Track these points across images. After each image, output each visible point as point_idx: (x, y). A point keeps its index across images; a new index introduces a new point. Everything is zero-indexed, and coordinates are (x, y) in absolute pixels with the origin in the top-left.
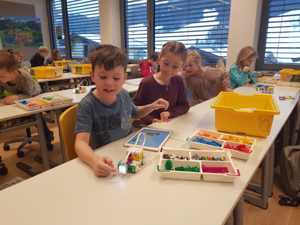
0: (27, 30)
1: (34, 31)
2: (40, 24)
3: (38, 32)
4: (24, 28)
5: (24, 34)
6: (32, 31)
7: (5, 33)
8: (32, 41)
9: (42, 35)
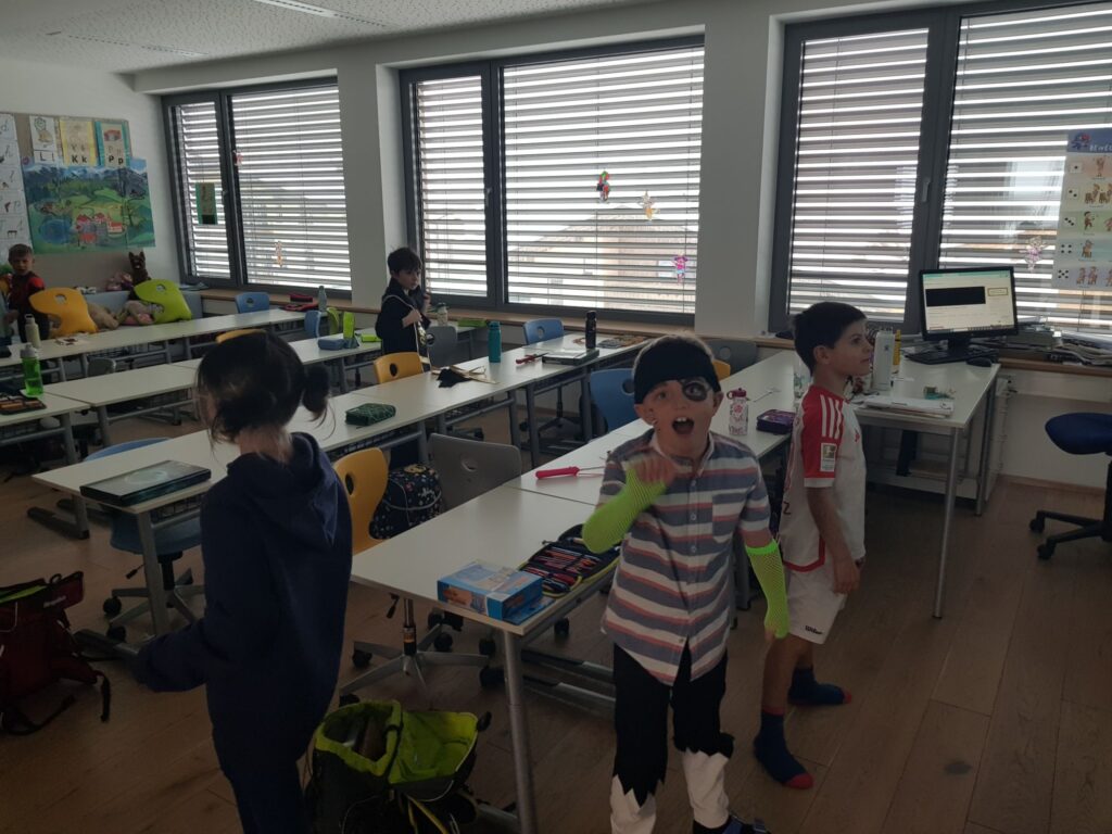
0: (106, 199)
1: (128, 198)
2: (145, 176)
3: (137, 201)
4: (97, 193)
5: (98, 210)
6: (120, 199)
7: (43, 210)
8: (121, 230)
9: (150, 211)
